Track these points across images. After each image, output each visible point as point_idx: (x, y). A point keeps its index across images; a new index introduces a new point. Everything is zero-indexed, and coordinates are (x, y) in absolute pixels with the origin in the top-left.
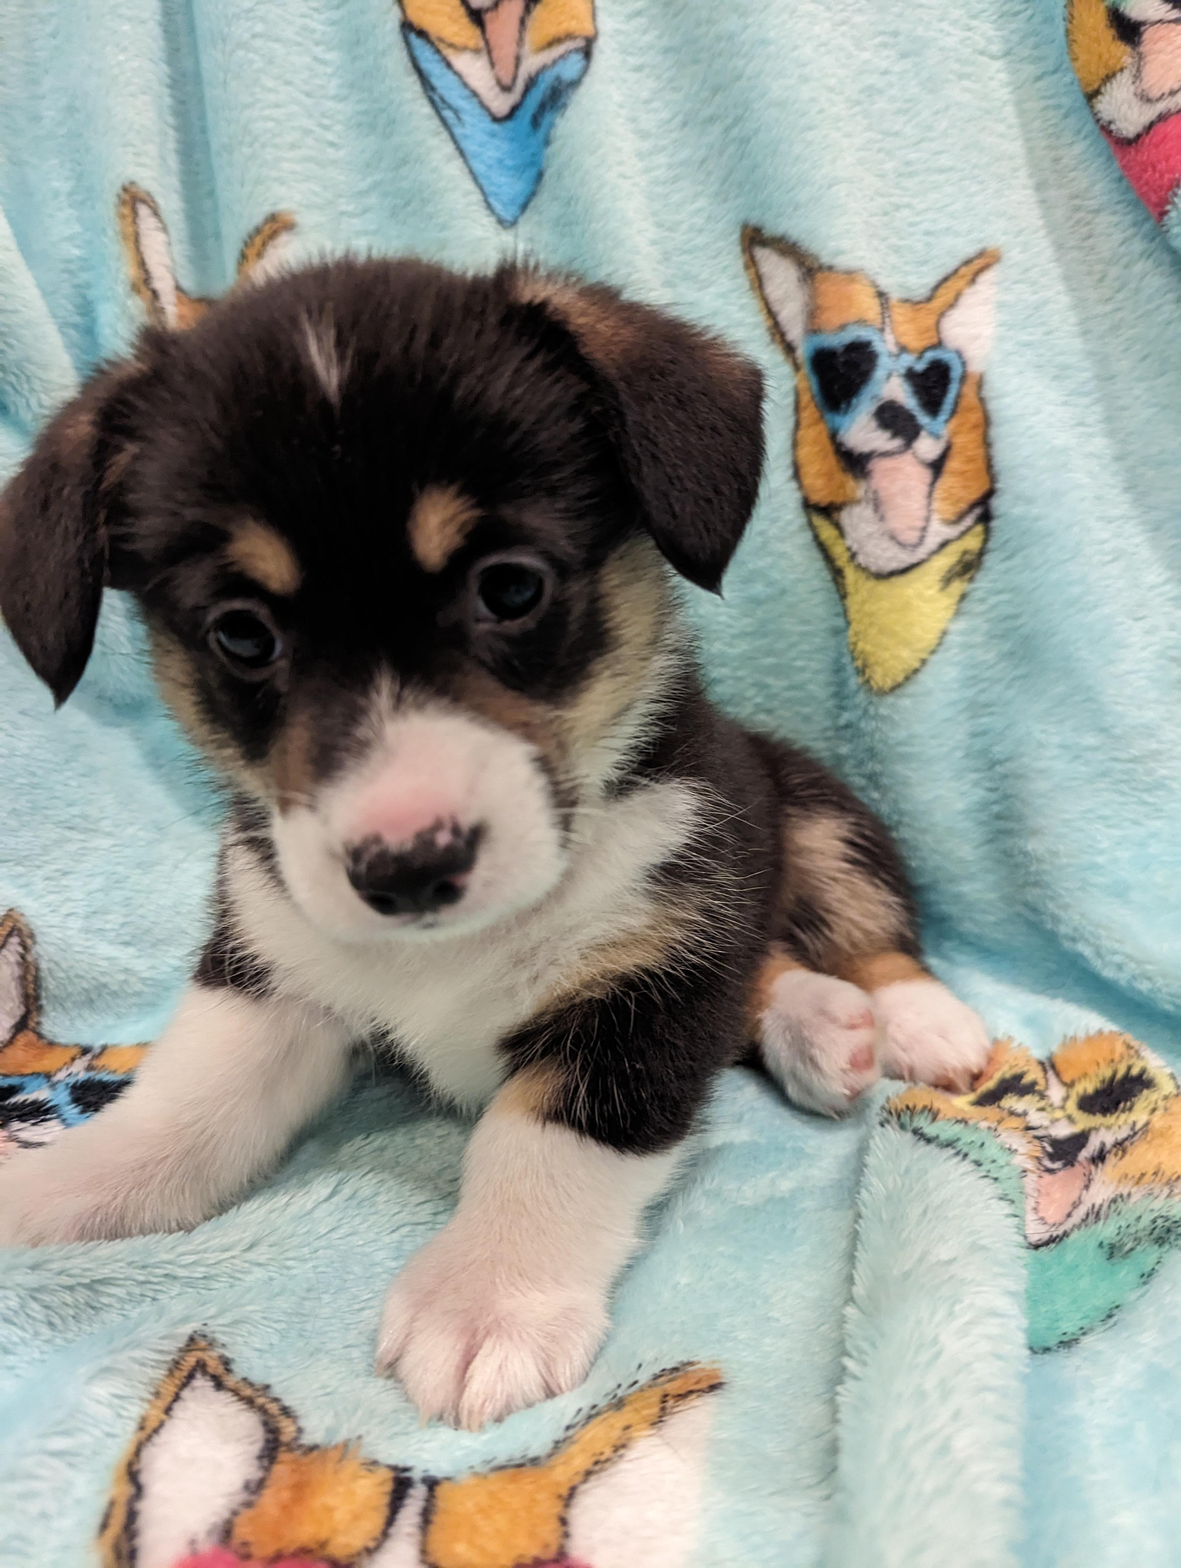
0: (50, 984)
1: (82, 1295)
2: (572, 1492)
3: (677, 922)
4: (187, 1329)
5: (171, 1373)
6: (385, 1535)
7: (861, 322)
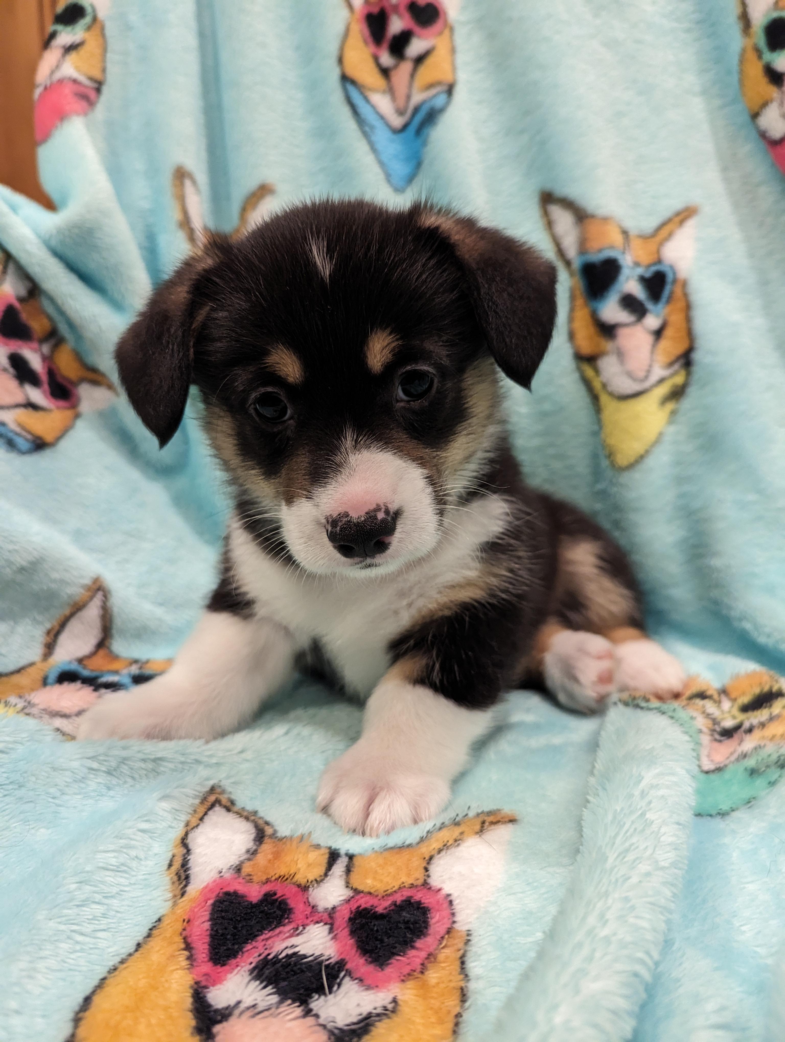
0: (118, 622)
1: (150, 766)
2: (431, 858)
3: (496, 575)
4: (211, 783)
5: (202, 802)
6: (326, 875)
7: (612, 247)
